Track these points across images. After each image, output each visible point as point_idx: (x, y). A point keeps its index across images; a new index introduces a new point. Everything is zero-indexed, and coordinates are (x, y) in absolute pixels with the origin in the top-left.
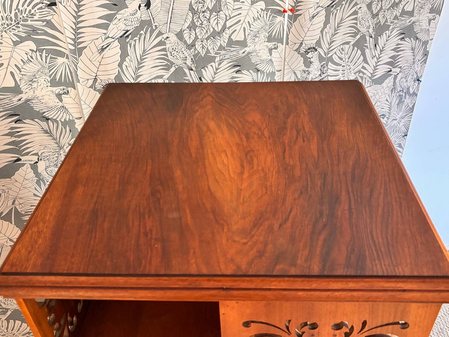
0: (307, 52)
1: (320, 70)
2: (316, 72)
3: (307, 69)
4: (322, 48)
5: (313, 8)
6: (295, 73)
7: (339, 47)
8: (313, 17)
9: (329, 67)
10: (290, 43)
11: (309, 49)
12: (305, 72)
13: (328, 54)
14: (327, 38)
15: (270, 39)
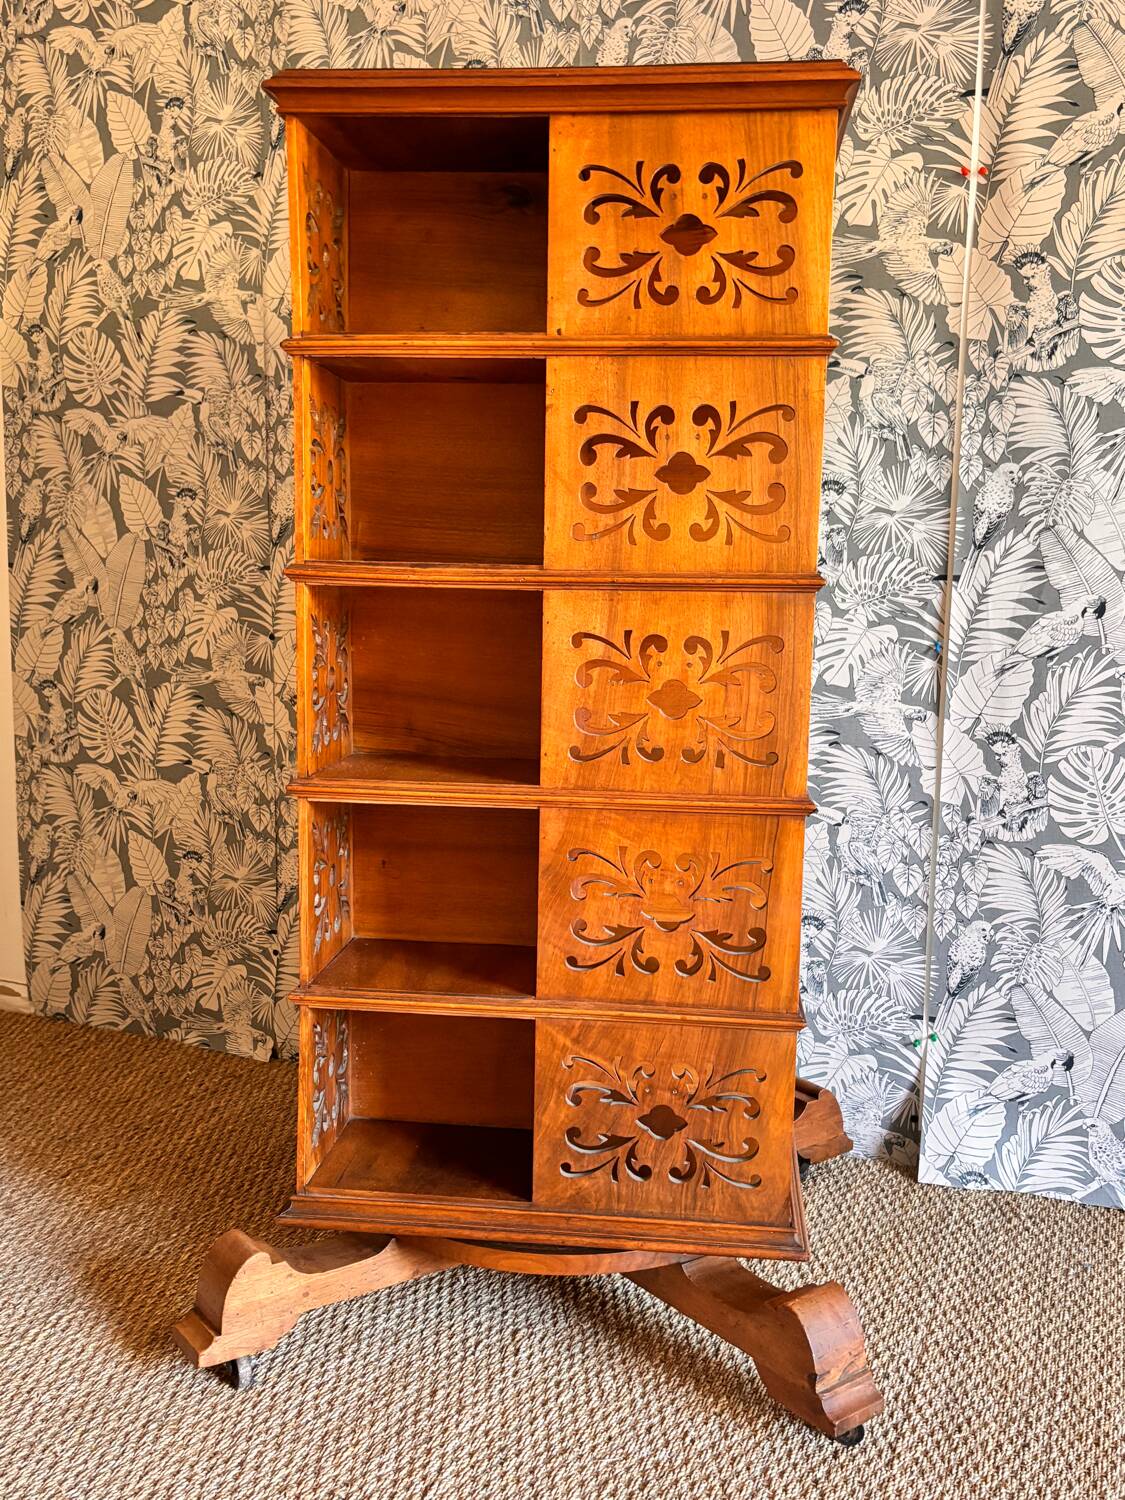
0: (1019, 263)
1: (1057, 309)
2: (1046, 315)
3: (1022, 304)
4: (1059, 257)
5: (1031, 168)
6: (992, 312)
7: (1109, 259)
8: (1033, 185)
9: (1081, 304)
10: (981, 243)
11: (1025, 256)
12: (1016, 311)
13: (1078, 273)
14: (1072, 234)
15: (933, 230)
